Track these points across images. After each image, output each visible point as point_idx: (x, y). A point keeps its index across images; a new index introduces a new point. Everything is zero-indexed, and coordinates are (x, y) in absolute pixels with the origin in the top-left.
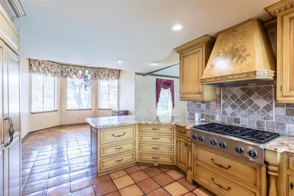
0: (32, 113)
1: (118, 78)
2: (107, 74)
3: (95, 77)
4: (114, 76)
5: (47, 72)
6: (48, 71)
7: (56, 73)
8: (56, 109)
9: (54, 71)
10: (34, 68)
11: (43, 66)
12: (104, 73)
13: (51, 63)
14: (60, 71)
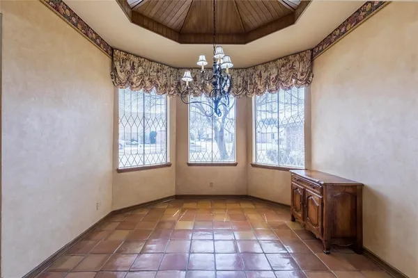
0: (119, 171)
1: (308, 82)
2: (273, 76)
3: (245, 89)
4: (295, 77)
5: (148, 83)
6: (151, 81)
7: (166, 85)
8: (168, 161)
9: (162, 81)
10: (122, 76)
11: (140, 70)
12: (264, 75)
13: (156, 66)
14: (174, 83)
